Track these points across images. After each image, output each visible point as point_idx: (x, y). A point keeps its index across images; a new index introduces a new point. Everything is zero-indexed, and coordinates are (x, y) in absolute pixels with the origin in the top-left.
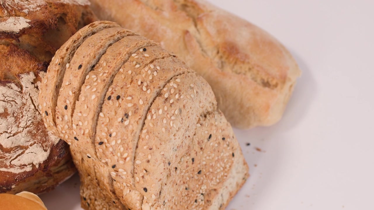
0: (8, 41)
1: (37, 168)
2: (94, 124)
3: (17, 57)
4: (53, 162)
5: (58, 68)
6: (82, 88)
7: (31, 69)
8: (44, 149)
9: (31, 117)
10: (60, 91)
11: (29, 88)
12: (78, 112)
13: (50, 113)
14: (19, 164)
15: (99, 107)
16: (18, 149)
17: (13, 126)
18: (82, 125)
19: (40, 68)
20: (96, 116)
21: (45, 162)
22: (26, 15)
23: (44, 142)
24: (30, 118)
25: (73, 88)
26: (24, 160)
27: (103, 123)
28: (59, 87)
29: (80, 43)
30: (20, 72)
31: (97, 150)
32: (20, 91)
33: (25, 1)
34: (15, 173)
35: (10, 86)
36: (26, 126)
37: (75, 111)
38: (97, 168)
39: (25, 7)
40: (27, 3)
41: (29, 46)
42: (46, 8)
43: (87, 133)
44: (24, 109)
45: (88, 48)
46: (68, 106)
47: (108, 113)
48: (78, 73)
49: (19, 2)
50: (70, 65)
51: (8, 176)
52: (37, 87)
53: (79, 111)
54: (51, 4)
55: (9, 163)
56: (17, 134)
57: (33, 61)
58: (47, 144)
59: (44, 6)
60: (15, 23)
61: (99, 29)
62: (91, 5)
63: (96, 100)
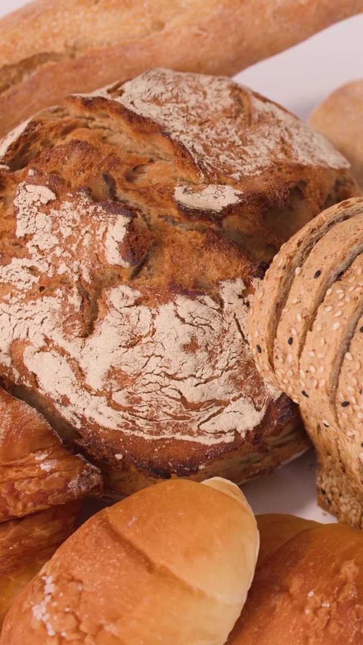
0: (203, 224)
1: (242, 439)
2: (335, 371)
3: (218, 252)
4: (271, 430)
5: (281, 273)
6: (319, 310)
7: (238, 273)
8: (255, 407)
9: (236, 352)
10: (283, 313)
11: (235, 305)
12: (309, 350)
13: (264, 349)
14: (213, 429)
15: (344, 343)
16: (212, 405)
17: (205, 367)
18: (315, 373)
19: (253, 273)
20: (339, 357)
21: (257, 428)
22: (237, 183)
23: (256, 395)
24: (234, 355)
25: (303, 309)
26: (221, 424)
27: (350, 371)
28: (282, 307)
29: (322, 233)
30: (221, 278)
31: (339, 415)
32: (219, 309)
33: (236, 159)
34: (205, 444)
35: (203, 300)
36: (227, 367)
37: (305, 348)
38: (342, 443)
39: (236, 168)
40: (240, 163)
41: (240, 235)
42: (272, 172)
43: (323, 386)
44: (225, 339)
45: (333, 242)
46: (294, 339)
47: (359, 355)
48: (313, 285)
49: (226, 161)
50: (302, 270)
51: (193, 449)
52: (248, 304)
53: (311, 349)
54: (282, 165)
55: (197, 428)
56: (212, 380)
57: (244, 260)
58: (262, 399)
59: (269, 168)
60: (216, 195)
61: (356, 211)
62: (352, 168)
63: (341, 331)
